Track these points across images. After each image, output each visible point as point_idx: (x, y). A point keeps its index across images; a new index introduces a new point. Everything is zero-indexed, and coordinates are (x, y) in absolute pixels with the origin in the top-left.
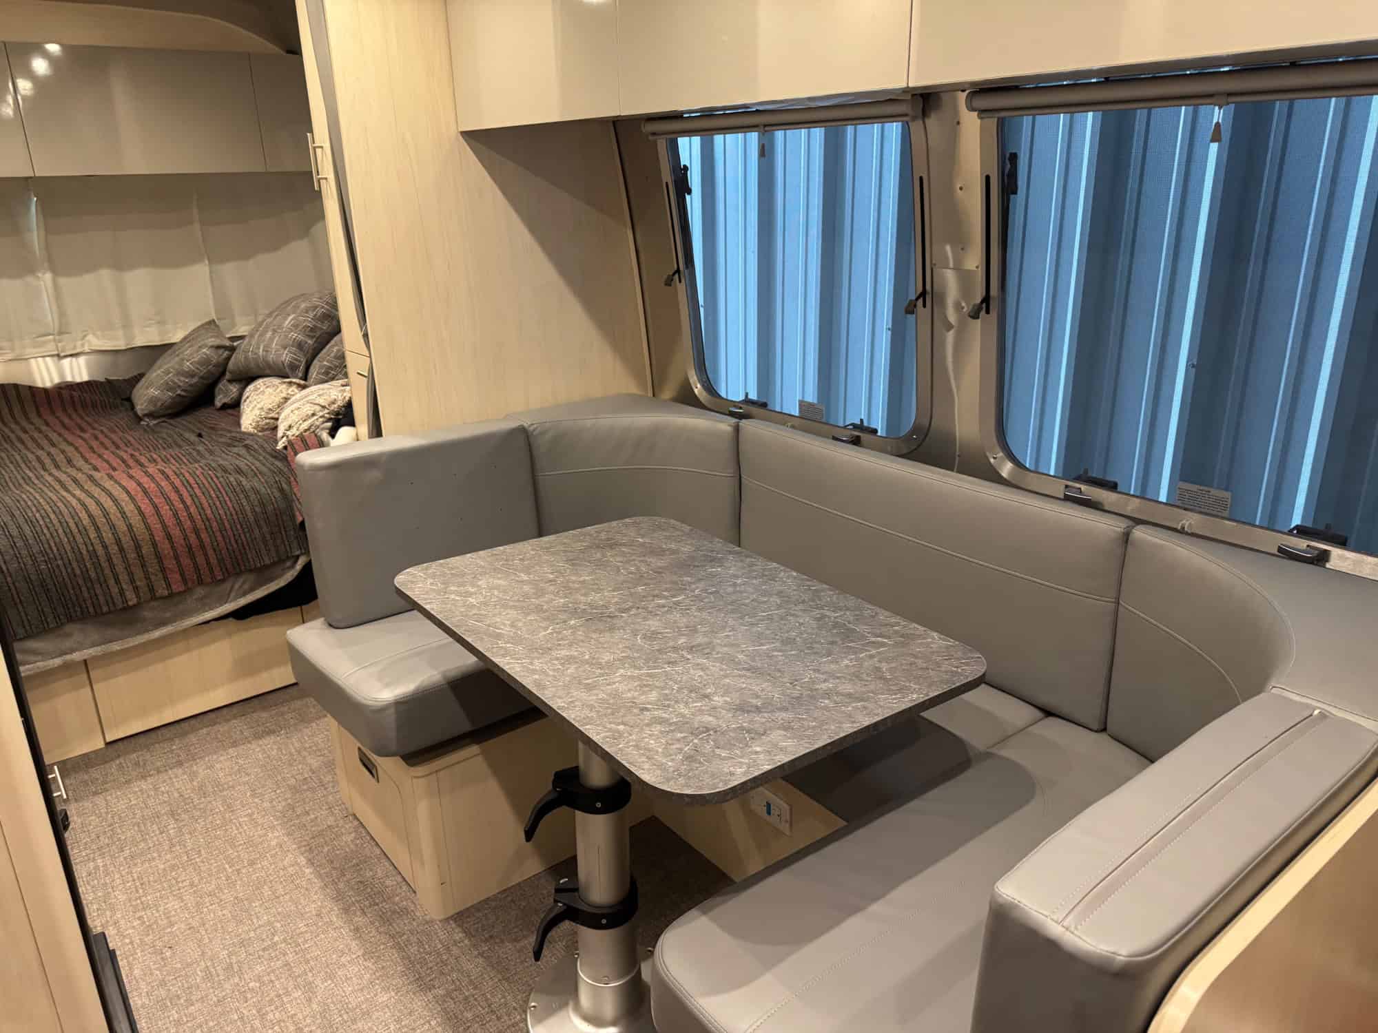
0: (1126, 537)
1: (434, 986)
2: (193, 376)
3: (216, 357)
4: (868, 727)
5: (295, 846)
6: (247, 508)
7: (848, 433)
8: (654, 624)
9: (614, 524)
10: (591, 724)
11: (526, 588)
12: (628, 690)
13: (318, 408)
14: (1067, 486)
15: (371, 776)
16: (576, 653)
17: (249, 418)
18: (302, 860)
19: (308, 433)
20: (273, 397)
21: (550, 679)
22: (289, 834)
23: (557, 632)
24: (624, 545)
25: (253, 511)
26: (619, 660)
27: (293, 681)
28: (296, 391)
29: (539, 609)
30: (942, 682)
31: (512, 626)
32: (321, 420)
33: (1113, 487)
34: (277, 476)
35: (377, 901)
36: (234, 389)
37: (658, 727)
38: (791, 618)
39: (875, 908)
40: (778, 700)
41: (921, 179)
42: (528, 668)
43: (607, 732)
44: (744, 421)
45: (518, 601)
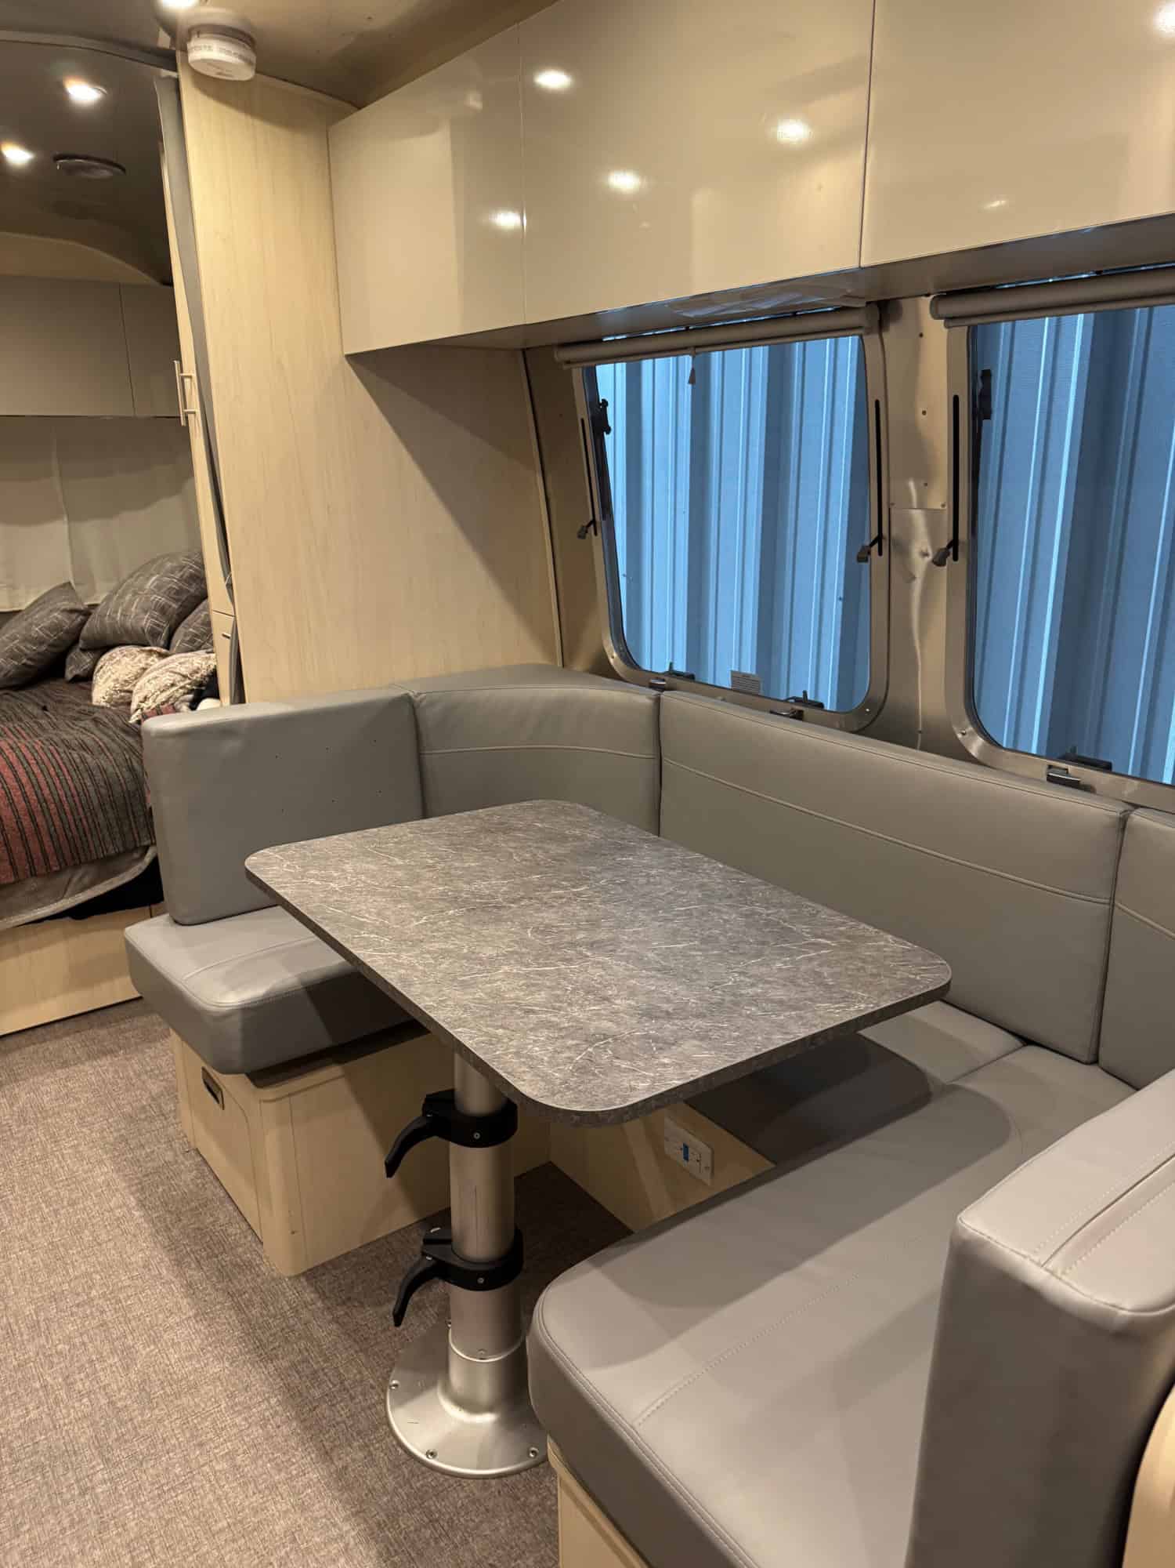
0: (1123, 823)
1: (277, 1356)
2: (41, 643)
3: (68, 622)
4: (803, 1040)
5: (124, 1185)
6: (91, 789)
7: (789, 707)
8: (549, 916)
9: (510, 807)
10: (464, 1027)
11: (400, 874)
12: (512, 990)
13: (178, 678)
14: (1050, 767)
15: (216, 1103)
16: (452, 947)
17: (101, 691)
18: (132, 1201)
19: (166, 705)
20: (129, 667)
21: (419, 974)
22: (118, 1171)
23: (431, 923)
24: (519, 830)
25: (97, 791)
26: (504, 955)
27: (137, 995)
28: (156, 660)
29: (413, 898)
30: (896, 990)
31: (379, 914)
32: (181, 691)
33: (1107, 767)
34: (128, 752)
35: (216, 1252)
36: (87, 659)
37: (546, 1032)
38: (715, 914)
39: (809, 1265)
40: (694, 1005)
41: (877, 403)
42: (394, 962)
43: (482, 1036)
44: (665, 693)
45: (389, 887)
